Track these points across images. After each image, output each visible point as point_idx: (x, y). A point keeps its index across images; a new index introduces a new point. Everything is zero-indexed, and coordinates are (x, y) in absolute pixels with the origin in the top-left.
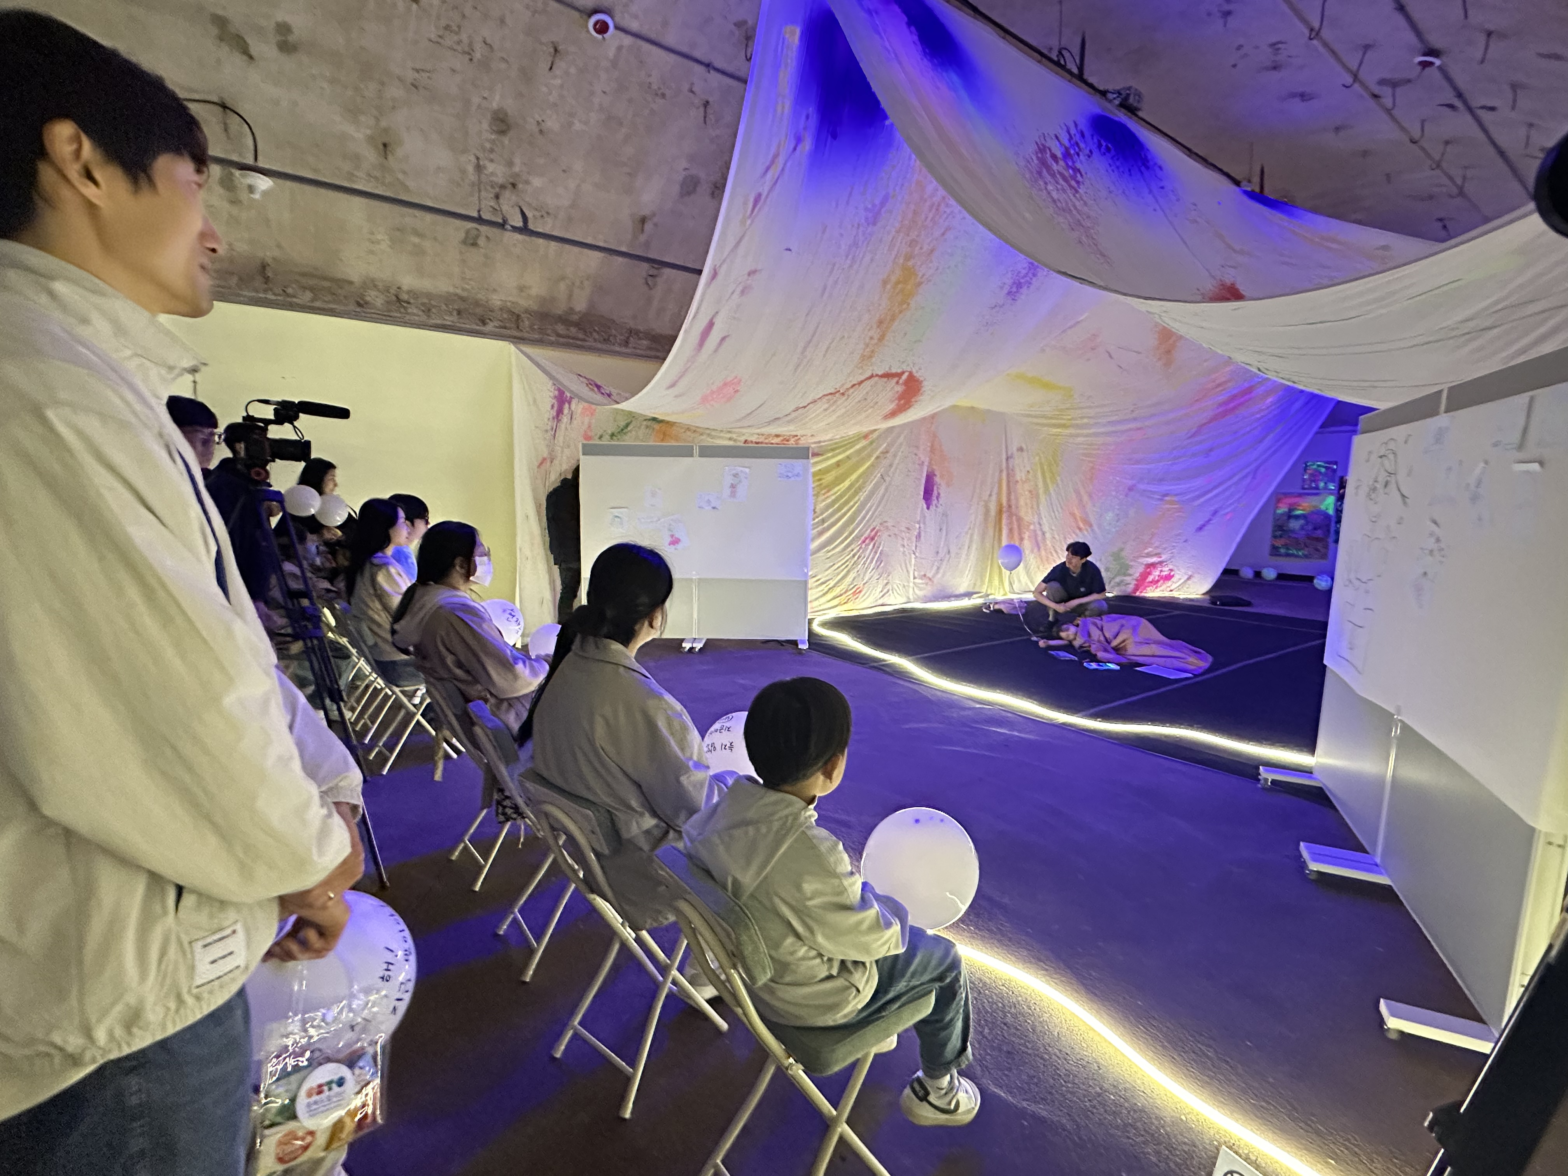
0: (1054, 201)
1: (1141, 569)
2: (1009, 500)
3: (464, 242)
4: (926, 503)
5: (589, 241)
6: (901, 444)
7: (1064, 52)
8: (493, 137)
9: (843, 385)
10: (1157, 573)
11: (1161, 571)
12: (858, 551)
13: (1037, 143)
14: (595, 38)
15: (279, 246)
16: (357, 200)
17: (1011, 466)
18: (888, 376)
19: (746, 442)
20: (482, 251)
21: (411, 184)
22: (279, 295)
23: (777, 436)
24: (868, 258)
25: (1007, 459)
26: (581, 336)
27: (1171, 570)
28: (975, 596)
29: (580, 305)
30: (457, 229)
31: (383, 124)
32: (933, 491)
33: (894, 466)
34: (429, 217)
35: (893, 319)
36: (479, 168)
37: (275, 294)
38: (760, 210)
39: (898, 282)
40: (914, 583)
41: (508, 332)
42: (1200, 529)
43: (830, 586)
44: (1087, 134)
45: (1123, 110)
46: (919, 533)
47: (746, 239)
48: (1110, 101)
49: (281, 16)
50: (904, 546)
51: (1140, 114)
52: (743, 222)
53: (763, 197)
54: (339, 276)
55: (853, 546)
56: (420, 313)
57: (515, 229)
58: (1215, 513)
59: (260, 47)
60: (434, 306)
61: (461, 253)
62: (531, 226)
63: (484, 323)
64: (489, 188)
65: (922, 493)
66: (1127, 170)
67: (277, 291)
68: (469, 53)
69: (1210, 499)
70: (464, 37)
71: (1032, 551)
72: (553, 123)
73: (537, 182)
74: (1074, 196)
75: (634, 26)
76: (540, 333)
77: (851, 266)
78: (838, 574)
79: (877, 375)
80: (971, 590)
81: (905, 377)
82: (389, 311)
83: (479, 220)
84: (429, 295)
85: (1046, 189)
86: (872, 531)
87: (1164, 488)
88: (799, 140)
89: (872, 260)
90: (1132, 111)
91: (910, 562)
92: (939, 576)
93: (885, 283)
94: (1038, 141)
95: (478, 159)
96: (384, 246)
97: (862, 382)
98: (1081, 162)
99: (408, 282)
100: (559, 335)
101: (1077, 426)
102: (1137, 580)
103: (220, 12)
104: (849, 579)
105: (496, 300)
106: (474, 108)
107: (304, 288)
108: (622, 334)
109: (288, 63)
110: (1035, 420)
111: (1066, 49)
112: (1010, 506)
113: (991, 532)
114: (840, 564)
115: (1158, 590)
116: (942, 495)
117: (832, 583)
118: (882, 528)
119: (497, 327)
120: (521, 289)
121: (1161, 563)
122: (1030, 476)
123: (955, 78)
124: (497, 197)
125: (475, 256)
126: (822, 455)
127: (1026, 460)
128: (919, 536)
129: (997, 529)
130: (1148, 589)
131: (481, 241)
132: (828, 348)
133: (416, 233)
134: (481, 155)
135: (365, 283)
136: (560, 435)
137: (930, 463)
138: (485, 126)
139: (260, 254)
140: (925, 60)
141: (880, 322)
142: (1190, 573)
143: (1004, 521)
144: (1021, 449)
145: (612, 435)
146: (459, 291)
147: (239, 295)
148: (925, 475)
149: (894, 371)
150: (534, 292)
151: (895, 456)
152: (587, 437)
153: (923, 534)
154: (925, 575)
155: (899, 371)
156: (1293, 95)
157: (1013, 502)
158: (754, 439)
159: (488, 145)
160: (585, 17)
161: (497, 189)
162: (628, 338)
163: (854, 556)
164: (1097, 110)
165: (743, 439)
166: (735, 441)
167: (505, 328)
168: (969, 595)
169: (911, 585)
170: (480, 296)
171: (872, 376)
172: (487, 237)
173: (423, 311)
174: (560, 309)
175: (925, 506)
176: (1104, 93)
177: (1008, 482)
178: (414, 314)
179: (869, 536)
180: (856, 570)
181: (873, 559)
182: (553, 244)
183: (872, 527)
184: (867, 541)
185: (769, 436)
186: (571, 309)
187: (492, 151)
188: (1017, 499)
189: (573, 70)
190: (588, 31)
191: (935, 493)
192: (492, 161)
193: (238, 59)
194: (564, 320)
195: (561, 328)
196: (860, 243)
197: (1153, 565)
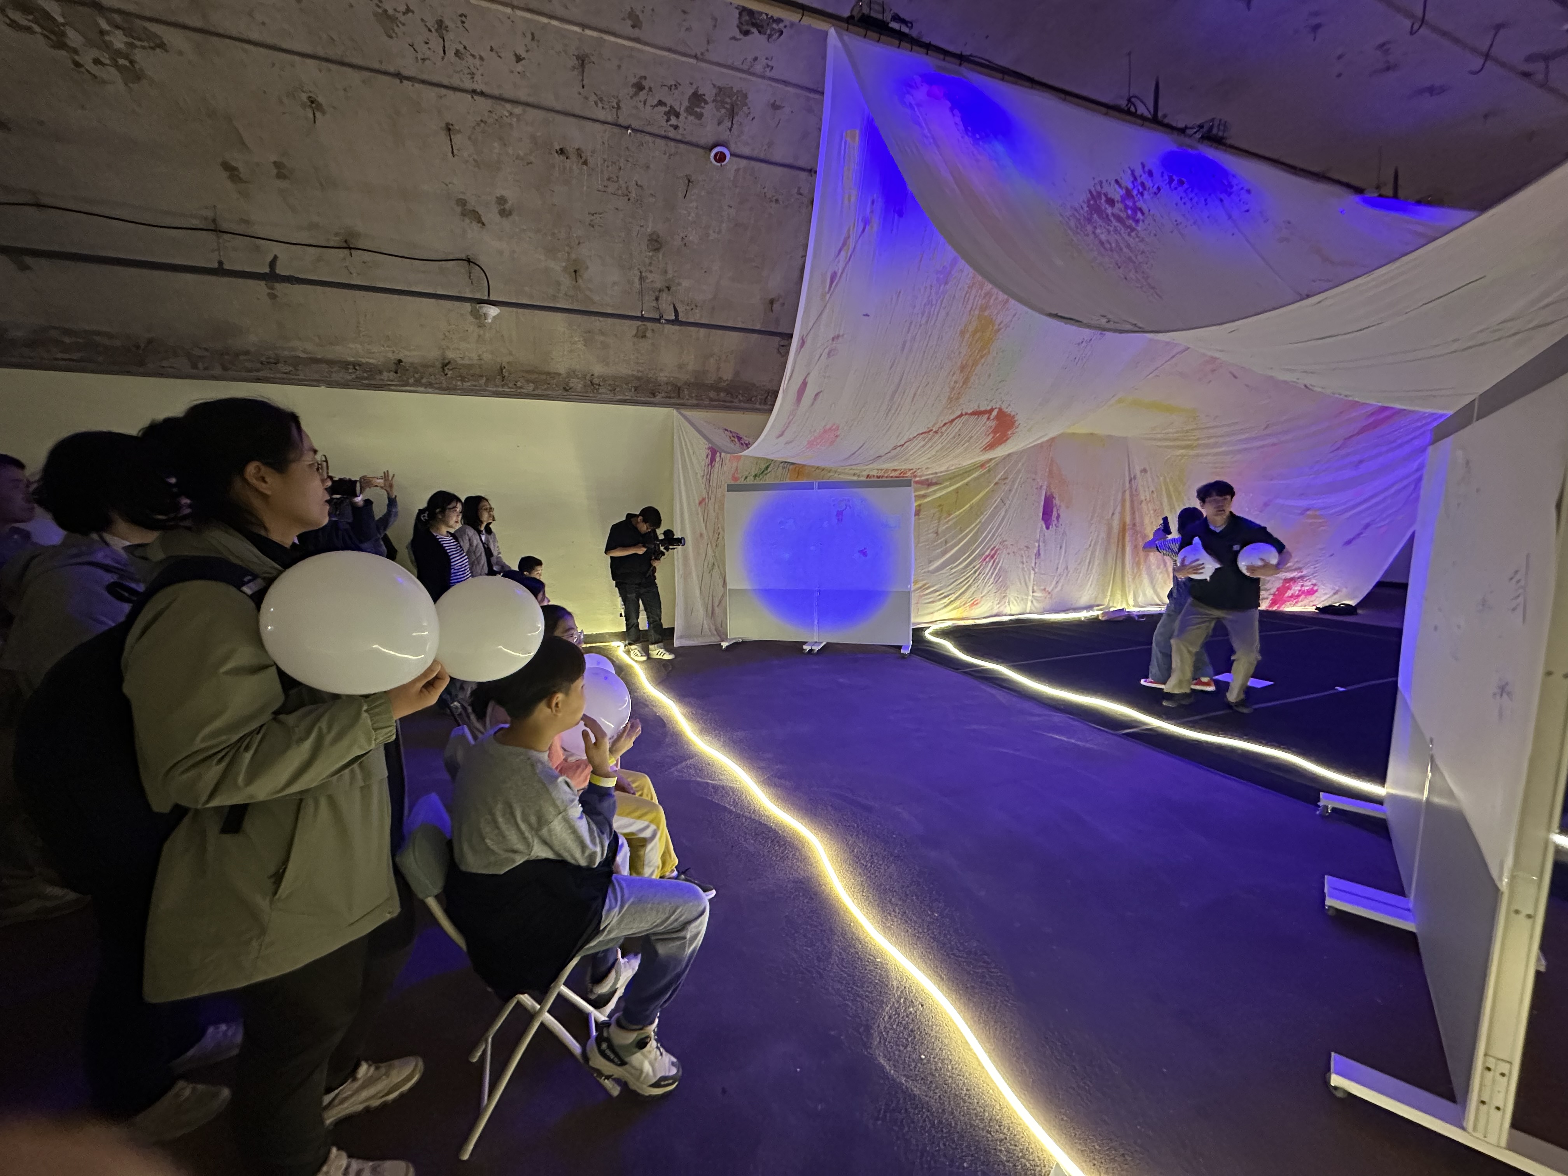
0: (1102, 243)
1: (1279, 584)
2: (1133, 519)
3: (636, 336)
4: (1045, 524)
5: (730, 324)
6: (1019, 471)
7: (1133, 100)
8: (651, 254)
9: (935, 424)
10: (1299, 588)
11: (1302, 586)
12: (979, 568)
13: (1090, 192)
14: (715, 165)
15: (511, 354)
16: (559, 316)
17: (1134, 487)
18: (977, 413)
19: (868, 476)
20: (650, 341)
21: (596, 298)
22: (512, 388)
23: (895, 470)
24: (943, 313)
25: (1130, 481)
26: (728, 398)
27: (1314, 585)
28: (1095, 608)
29: (727, 374)
30: (630, 327)
31: (573, 256)
32: (1052, 512)
33: (1014, 491)
34: (610, 321)
35: (975, 364)
36: (642, 279)
37: (509, 388)
38: (836, 285)
39: (975, 332)
40: (1033, 596)
41: (673, 401)
42: (1349, 542)
43: (952, 599)
44: (1157, 174)
45: (1205, 142)
46: (1039, 550)
47: (827, 311)
48: (1190, 136)
49: (499, 192)
50: (1023, 563)
51: (1229, 142)
52: (823, 296)
53: (839, 274)
54: (552, 371)
55: (974, 564)
56: (608, 392)
57: (668, 322)
58: (1367, 526)
59: (491, 215)
60: (618, 386)
61: (634, 344)
62: (682, 317)
63: (654, 395)
64: (651, 292)
65: (1041, 515)
66: (1203, 200)
67: (510, 385)
68: (627, 195)
69: (1361, 512)
70: (621, 182)
71: (1159, 568)
72: (693, 237)
73: (685, 283)
74: (1129, 235)
75: (746, 151)
76: (696, 400)
77: (927, 322)
78: (960, 589)
79: (966, 414)
80: (1092, 602)
81: (995, 413)
82: (587, 392)
83: (642, 318)
84: (615, 378)
85: (1094, 233)
86: (992, 550)
87: (1304, 503)
88: (866, 222)
89: (947, 314)
90: (1218, 141)
91: (1029, 578)
92: (1059, 588)
93: (963, 333)
94: (1093, 189)
95: (641, 272)
96: (580, 345)
97: (953, 420)
98: (1144, 201)
99: (598, 369)
100: (711, 400)
101: (1207, 446)
102: (1274, 595)
103: (461, 196)
104: (968, 594)
105: (663, 377)
106: (634, 234)
107: (528, 381)
108: (762, 395)
109: (506, 223)
110: (1159, 444)
111: (1135, 97)
112: (1134, 525)
113: (1113, 548)
114: (962, 579)
115: (1300, 604)
116: (1062, 515)
117: (953, 597)
118: (1001, 547)
119: (663, 398)
120: (680, 367)
121: (1301, 577)
122: (1155, 495)
123: (999, 147)
124: (657, 299)
125: (645, 345)
126: (940, 484)
127: (1150, 480)
128: (1038, 554)
129: (1120, 546)
130: (1288, 603)
131: (649, 334)
132: (915, 394)
133: (602, 333)
134: (643, 269)
135: (568, 373)
136: (714, 476)
137: (1048, 487)
138: (644, 247)
139: (498, 360)
140: (966, 137)
141: (963, 368)
142: (1337, 588)
143: (1127, 539)
144: (1144, 471)
145: (755, 476)
146: (635, 373)
147: (485, 390)
148: (1043, 498)
149: (982, 409)
150: (690, 367)
151: (1014, 482)
152: (735, 478)
153: (1042, 552)
154: (1045, 589)
155: (989, 408)
156: (1421, 92)
157: (1138, 520)
158: (875, 473)
159: (647, 261)
160: (708, 152)
161: (657, 293)
162: (767, 398)
163: (975, 572)
164: (1173, 147)
165: (865, 473)
166: (859, 476)
167: (670, 397)
168: (1089, 608)
169: (1030, 598)
170: (650, 375)
171: (961, 415)
172: (653, 330)
173: (611, 390)
174: (710, 379)
175: (1044, 527)
176: (1183, 131)
177: (1132, 502)
178: (603, 393)
179: (989, 555)
180: (976, 585)
181: (992, 574)
182: (703, 331)
183: (992, 547)
184: (987, 559)
185: (887, 470)
186: (720, 378)
187: (650, 264)
188: (1142, 518)
189: (703, 193)
190: (711, 162)
191: (1055, 514)
192: (651, 272)
193: (475, 226)
194: (715, 388)
195: (712, 394)
196: (934, 302)
197: (1292, 580)
